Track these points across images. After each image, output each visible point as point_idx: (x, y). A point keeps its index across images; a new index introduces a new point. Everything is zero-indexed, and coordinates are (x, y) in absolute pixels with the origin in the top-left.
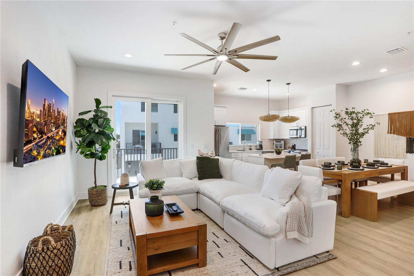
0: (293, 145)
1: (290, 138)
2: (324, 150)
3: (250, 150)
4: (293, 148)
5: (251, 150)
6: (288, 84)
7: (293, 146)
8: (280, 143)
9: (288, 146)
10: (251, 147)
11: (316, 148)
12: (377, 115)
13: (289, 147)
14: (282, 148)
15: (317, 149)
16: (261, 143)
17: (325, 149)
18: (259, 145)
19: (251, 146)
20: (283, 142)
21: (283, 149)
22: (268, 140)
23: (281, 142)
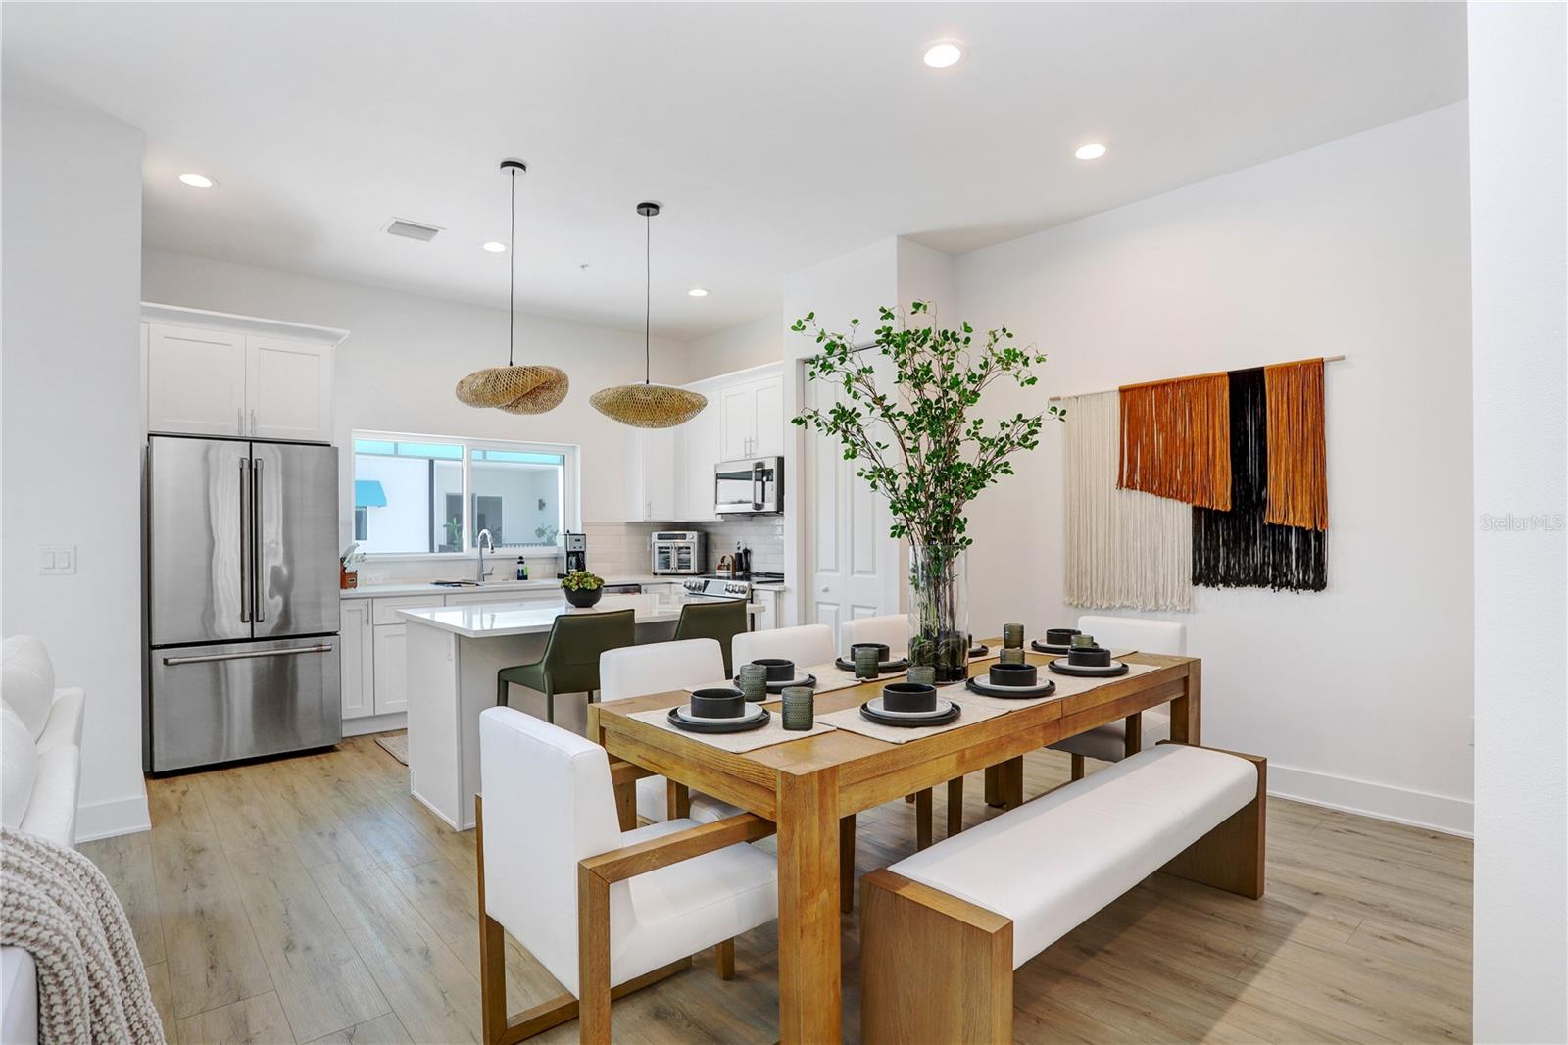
0: (741, 551)
1: (719, 518)
2: (852, 574)
3: (520, 578)
4: (741, 569)
5: (525, 578)
6: (649, 208)
7: (739, 555)
8: (680, 543)
9: (716, 557)
10: (521, 566)
11: (820, 567)
12: (1077, 398)
13: (723, 560)
14: (689, 567)
15: (822, 570)
16: (578, 544)
17: (859, 572)
18: (569, 554)
19: (521, 560)
20: (692, 537)
21: (691, 571)
22: (623, 530)
23: (684, 537)
